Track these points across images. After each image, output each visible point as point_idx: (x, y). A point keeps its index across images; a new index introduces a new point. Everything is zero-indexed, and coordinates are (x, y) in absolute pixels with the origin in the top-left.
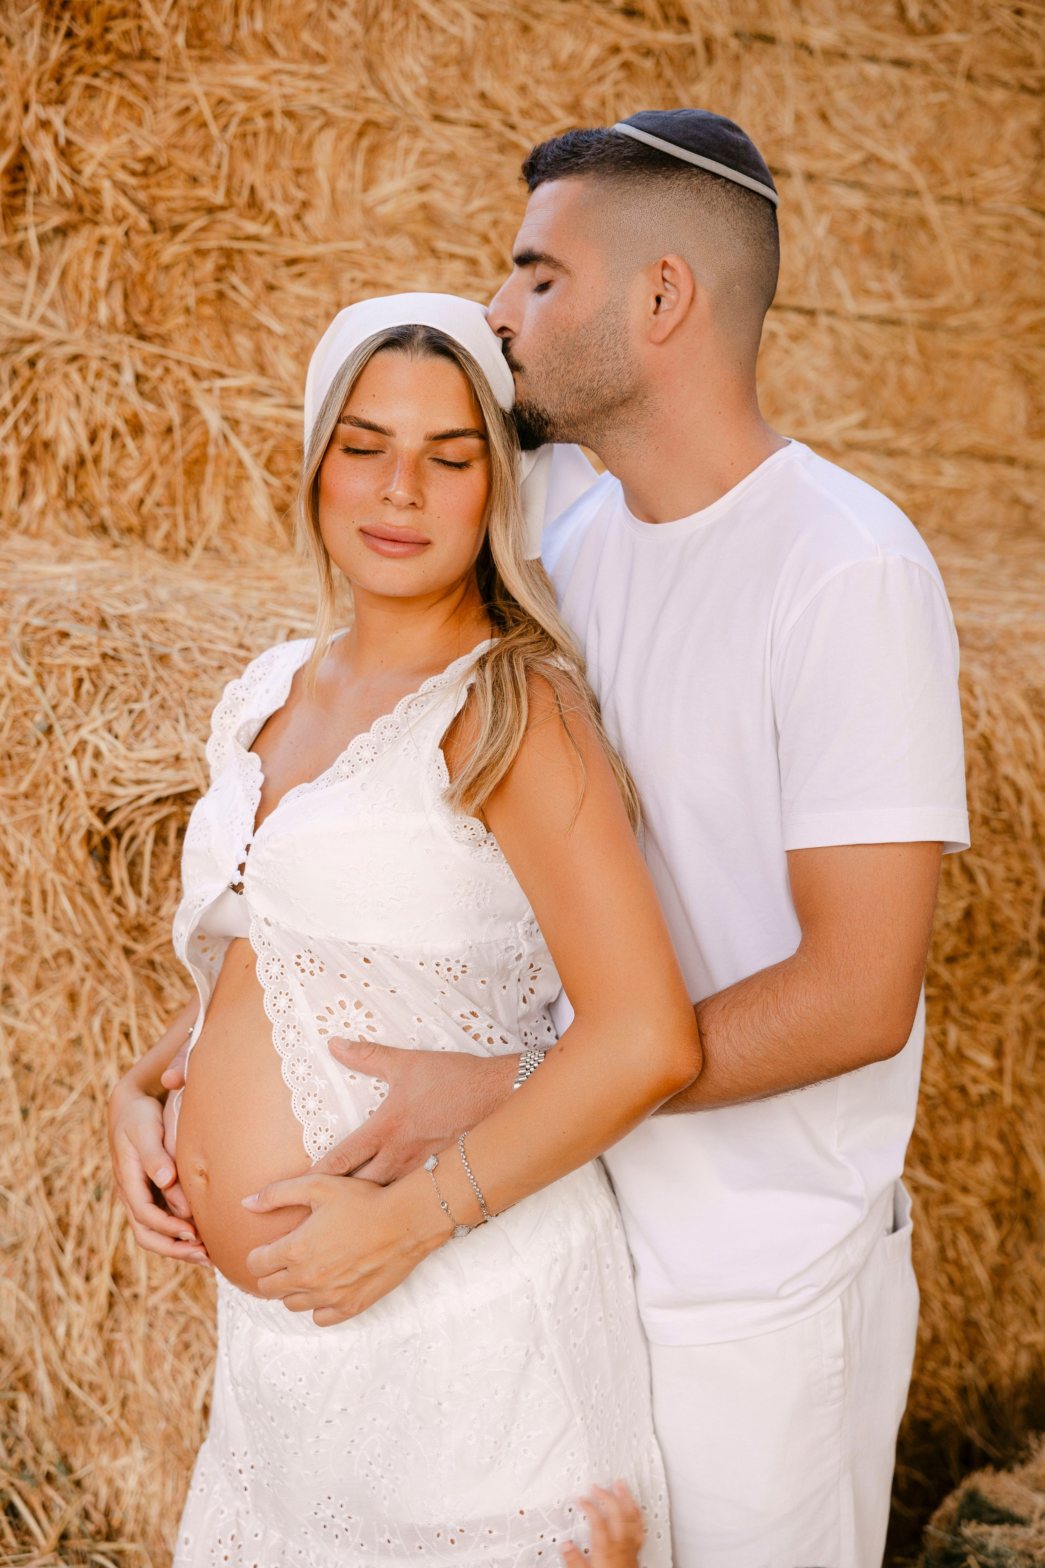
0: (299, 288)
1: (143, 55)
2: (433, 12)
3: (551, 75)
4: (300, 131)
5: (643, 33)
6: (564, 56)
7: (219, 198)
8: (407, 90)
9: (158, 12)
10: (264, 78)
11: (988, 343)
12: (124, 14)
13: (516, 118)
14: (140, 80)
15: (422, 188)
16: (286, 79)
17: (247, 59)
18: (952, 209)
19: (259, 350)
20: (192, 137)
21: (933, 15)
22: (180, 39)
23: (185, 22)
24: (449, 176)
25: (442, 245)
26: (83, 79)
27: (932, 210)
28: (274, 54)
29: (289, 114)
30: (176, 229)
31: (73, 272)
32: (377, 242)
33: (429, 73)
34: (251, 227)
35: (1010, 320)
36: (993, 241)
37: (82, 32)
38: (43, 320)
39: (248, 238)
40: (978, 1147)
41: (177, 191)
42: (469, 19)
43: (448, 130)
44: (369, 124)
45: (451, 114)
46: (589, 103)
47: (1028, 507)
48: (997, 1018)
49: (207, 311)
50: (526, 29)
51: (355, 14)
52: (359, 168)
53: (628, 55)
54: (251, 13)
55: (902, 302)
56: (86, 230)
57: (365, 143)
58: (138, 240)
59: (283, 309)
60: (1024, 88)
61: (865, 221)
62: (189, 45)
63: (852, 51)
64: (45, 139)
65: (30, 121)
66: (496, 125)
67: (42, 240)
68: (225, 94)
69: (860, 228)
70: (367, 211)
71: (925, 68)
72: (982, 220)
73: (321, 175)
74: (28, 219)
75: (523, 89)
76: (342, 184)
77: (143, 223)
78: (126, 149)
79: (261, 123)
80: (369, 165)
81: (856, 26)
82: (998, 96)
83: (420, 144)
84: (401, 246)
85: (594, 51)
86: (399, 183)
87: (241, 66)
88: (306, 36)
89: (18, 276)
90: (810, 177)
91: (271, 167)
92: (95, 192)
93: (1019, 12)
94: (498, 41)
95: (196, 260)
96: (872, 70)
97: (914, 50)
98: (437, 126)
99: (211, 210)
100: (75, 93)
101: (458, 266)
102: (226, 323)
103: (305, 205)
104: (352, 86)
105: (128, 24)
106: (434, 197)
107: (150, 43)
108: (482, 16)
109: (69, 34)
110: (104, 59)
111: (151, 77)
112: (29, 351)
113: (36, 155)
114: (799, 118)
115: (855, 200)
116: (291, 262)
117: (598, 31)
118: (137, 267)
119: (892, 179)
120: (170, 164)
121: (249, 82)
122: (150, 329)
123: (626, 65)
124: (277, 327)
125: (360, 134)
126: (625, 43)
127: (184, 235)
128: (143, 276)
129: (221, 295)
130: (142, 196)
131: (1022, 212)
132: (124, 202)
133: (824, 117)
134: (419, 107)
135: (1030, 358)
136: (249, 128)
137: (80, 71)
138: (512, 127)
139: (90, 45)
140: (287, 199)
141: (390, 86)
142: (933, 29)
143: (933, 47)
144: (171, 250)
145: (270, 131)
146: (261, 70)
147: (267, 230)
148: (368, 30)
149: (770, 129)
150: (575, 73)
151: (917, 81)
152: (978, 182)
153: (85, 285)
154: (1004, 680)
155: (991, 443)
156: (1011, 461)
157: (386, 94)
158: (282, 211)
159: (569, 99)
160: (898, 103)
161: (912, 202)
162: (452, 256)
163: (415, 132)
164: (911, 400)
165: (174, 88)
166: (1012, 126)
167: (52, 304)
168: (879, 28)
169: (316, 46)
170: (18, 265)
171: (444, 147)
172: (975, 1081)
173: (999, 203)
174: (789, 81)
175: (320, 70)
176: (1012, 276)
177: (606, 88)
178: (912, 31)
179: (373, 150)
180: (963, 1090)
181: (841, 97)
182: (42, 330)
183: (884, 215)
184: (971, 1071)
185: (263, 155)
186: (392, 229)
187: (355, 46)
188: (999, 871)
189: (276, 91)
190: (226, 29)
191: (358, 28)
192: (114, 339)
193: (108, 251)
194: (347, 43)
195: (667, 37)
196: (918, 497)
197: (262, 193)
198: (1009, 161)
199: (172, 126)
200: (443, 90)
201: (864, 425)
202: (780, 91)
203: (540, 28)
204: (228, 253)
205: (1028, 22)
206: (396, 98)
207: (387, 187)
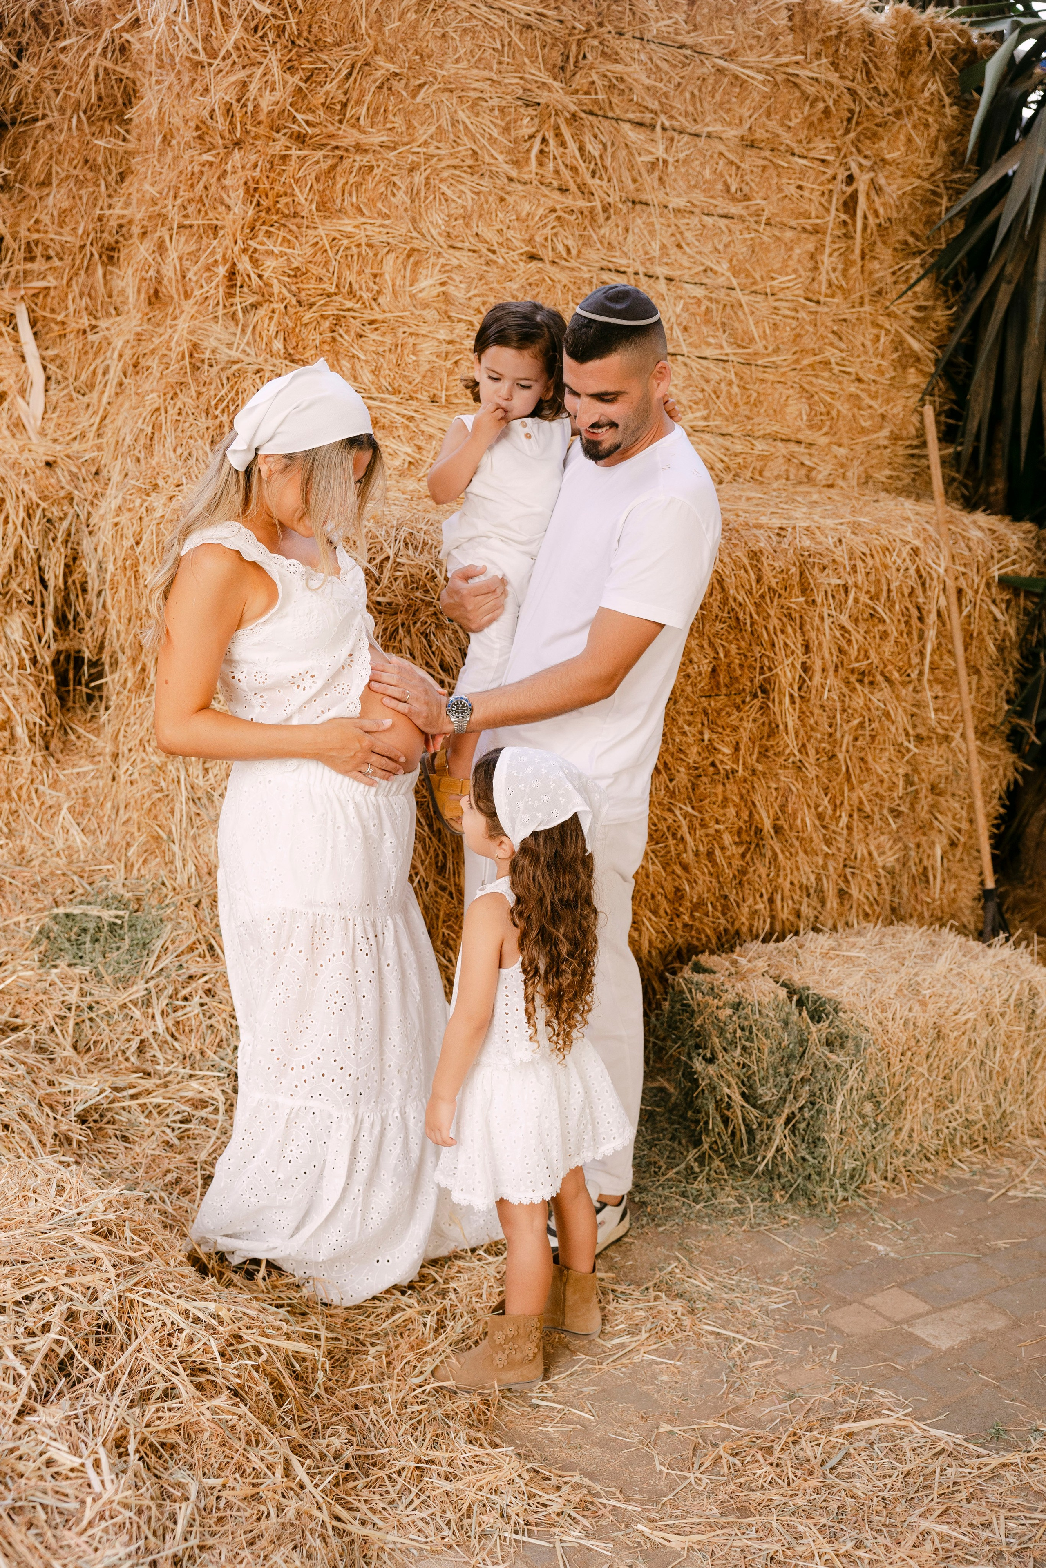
0: (375, 336)
1: (296, 215)
2: (449, 192)
3: (516, 224)
4: (376, 255)
5: (568, 201)
6: (524, 214)
7: (333, 289)
8: (434, 232)
9: (302, 194)
10: (356, 227)
11: (783, 374)
12: (286, 194)
13: (496, 247)
14: (294, 228)
15: (442, 284)
16: (368, 227)
17: (349, 217)
18: (760, 298)
19: (353, 368)
20: (319, 257)
21: (746, 189)
22: (314, 207)
23: (316, 198)
24: (458, 278)
25: (453, 314)
26: (264, 228)
27: (744, 299)
28: (363, 215)
29: (370, 246)
30: (311, 305)
31: (259, 327)
32: (417, 313)
33: (447, 223)
34: (349, 304)
35: (797, 361)
36: (785, 316)
37: (265, 203)
38: (244, 351)
39: (349, 310)
40: (725, 799)
41: (312, 285)
42: (469, 195)
43: (457, 253)
44: (413, 250)
45: (459, 245)
46: (538, 239)
47: (811, 469)
48: (735, 729)
49: (326, 347)
50: (502, 199)
51: (406, 193)
52: (408, 274)
53: (559, 213)
54: (351, 194)
55: (728, 350)
56: (266, 305)
57: (412, 260)
58: (291, 311)
59: (366, 347)
60: (805, 230)
61: (706, 303)
62: (318, 210)
63: (697, 211)
64: (245, 258)
65: (236, 249)
66: (484, 251)
67: (245, 310)
68: (337, 235)
69: (703, 308)
70: (412, 296)
71: (742, 219)
72: (776, 304)
73: (387, 276)
74: (237, 300)
75: (500, 231)
76: (399, 282)
77: (294, 302)
78: (285, 264)
79: (354, 250)
80: (413, 271)
81: (698, 197)
82: (789, 234)
83: (442, 261)
84: (430, 314)
85: (541, 211)
86: (430, 281)
87: (346, 221)
88: (379, 205)
89: (232, 329)
90: (669, 279)
91: (359, 273)
92: (271, 286)
93: (800, 187)
94: (486, 206)
95: (322, 321)
96: (708, 220)
97: (735, 209)
98: (451, 251)
99: (329, 295)
100: (261, 234)
101: (462, 325)
102: (337, 354)
103: (379, 292)
104: (404, 231)
105: (289, 199)
106: (450, 289)
107: (299, 208)
108: (478, 194)
109: (258, 204)
110: (275, 218)
111: (299, 227)
112: (235, 367)
113: (240, 267)
114: (663, 247)
115: (699, 292)
116: (371, 323)
117: (542, 200)
118: (291, 325)
119: (721, 281)
120: (307, 271)
121: (349, 229)
122: (297, 357)
123: (559, 218)
124: (362, 357)
125: (409, 256)
126: (558, 207)
127: (315, 308)
128: (294, 329)
129: (334, 339)
130: (293, 288)
131: (802, 300)
132: (285, 291)
133: (679, 246)
134: (441, 240)
135: (811, 383)
136: (349, 253)
137: (264, 223)
138: (494, 252)
139: (268, 210)
140: (368, 289)
141: (425, 231)
142: (747, 198)
143: (746, 208)
144: (308, 316)
145: (359, 255)
146: (356, 223)
147: (357, 306)
148: (412, 202)
149: (646, 253)
150: (531, 223)
151: (737, 227)
152: (774, 283)
153: (264, 334)
154: (735, 545)
155: (786, 432)
156: (799, 442)
157: (423, 235)
158: (366, 296)
159: (527, 237)
160: (726, 239)
161: (732, 293)
162: (460, 320)
163: (438, 255)
164: (736, 405)
165: (310, 232)
166: (797, 251)
167: (248, 344)
168: (712, 197)
169: (384, 210)
170: (232, 324)
171: (455, 262)
172: (722, 762)
173: (789, 295)
174: (657, 227)
175: (386, 222)
176: (799, 335)
177: (548, 231)
178: (734, 199)
179: (416, 264)
180: (713, 764)
181: (688, 234)
182: (242, 357)
183: (718, 302)
184: (720, 756)
185: (356, 267)
186: (426, 306)
187: (406, 210)
188: (733, 648)
189: (363, 233)
190: (338, 201)
191: (408, 201)
192: (278, 362)
193: (276, 316)
194: (401, 209)
195: (581, 203)
196: (740, 460)
197: (356, 287)
198: (795, 271)
199: (310, 251)
200: (454, 233)
201: (705, 418)
202: (652, 233)
203: (510, 199)
204: (338, 318)
205: (806, 193)
206: (429, 237)
207: (423, 283)
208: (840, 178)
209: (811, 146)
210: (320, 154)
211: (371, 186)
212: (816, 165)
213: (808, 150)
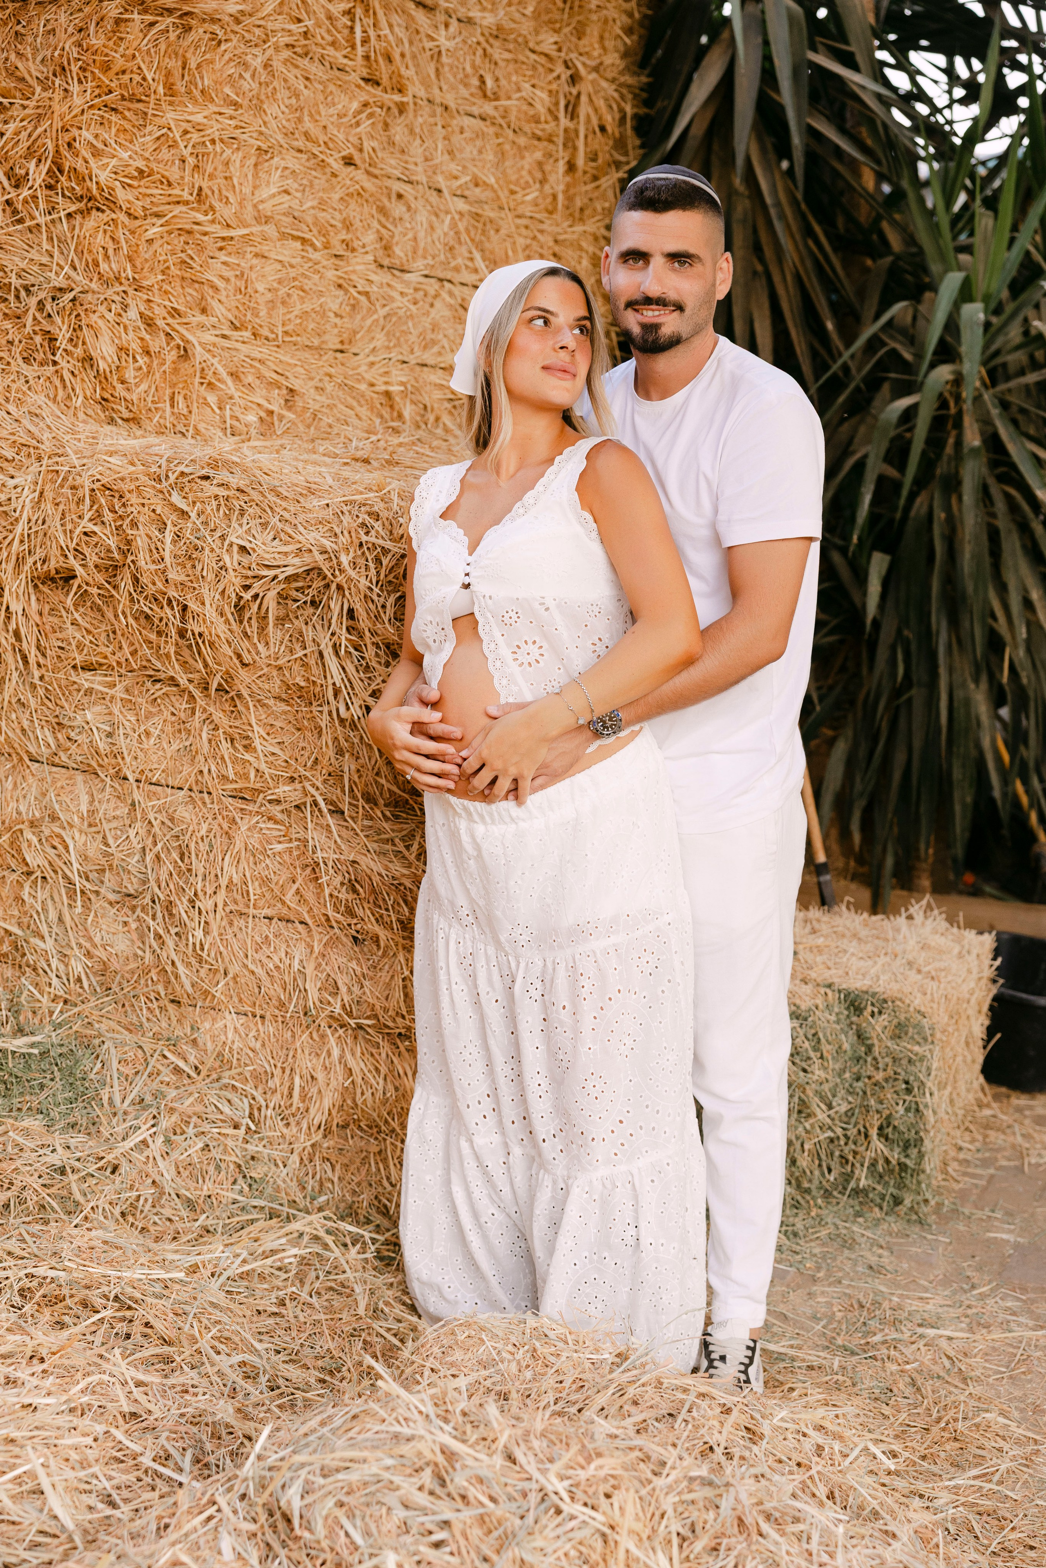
1: (133, 98)
5: (381, 95)
9: (149, 70)
10: (208, 117)
12: (125, 71)
14: (131, 114)
16: (220, 118)
17: (197, 104)
20: (166, 154)
22: (159, 89)
23: (164, 77)
24: (294, 186)
28: (212, 100)
29: (221, 141)
30: (158, 217)
32: (260, 228)
34: (201, 217)
38: (70, 276)
39: (198, 223)
44: (260, 149)
53: (372, 108)
56: (96, 215)
61: (467, 219)
62: (163, 93)
63: (461, 110)
68: (188, 127)
69: (465, 224)
70: (256, 207)
71: (494, 121)
72: (517, 221)
73: (235, 182)
76: (244, 189)
79: (209, 147)
80: (256, 175)
81: (464, 93)
82: (522, 140)
83: (282, 163)
84: (270, 230)
85: (355, 105)
86: (272, 189)
87: (194, 108)
88: (227, 90)
91: (211, 176)
93: (533, 86)
97: (488, 108)
107: (141, 90)
121: (199, 118)
123: (371, 114)
127: (162, 221)
129: (183, 261)
136: (201, 149)
140: (221, 198)
142: (497, 97)
143: (496, 108)
144: (154, 231)
146: (206, 112)
149: (426, 160)
151: (491, 130)
152: (516, 197)
160: (480, 144)
163: (280, 156)
166: (529, 160)
168: (473, 95)
169: (232, 96)
171: (292, 165)
175: (236, 113)
178: (487, 97)
185: (208, 169)
186: (267, 220)
187: (253, 97)
189: (217, 126)
195: (393, 97)
197: (207, 193)
200: (290, 128)
204: (188, 234)
207: (264, 193)
208: (563, 77)
209: (540, 38)
210: (170, 20)
211: (218, 66)
212: (542, 60)
213: (538, 43)
